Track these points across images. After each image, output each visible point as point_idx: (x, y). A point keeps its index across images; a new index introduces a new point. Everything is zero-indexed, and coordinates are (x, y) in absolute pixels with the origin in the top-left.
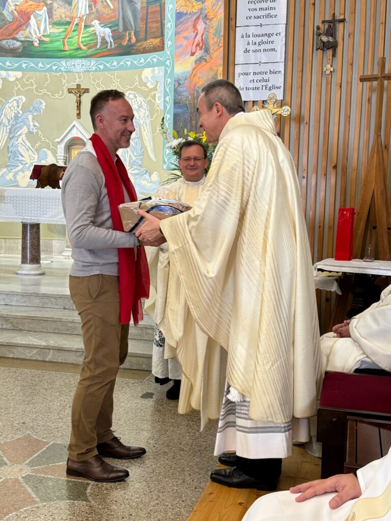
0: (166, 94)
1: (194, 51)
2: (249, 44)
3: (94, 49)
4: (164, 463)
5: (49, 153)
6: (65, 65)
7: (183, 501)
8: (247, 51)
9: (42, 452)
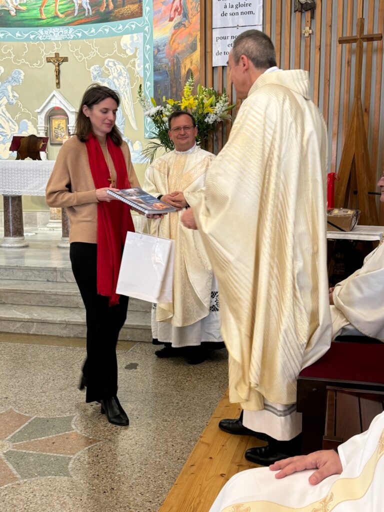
0: (145, 62)
1: (172, 16)
2: (226, 7)
3: (71, 17)
4: (147, 435)
5: (30, 123)
6: (43, 34)
7: (165, 473)
8: (224, 14)
9: (24, 428)
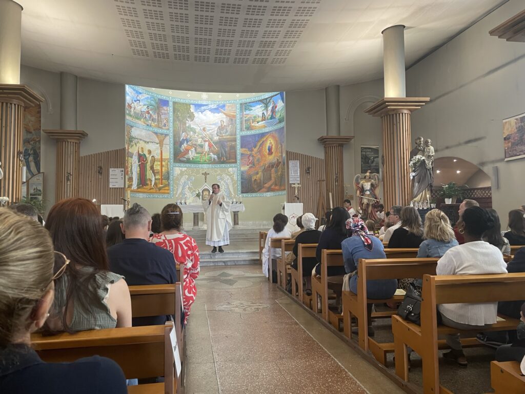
1: (248, 164)
6: (201, 166)
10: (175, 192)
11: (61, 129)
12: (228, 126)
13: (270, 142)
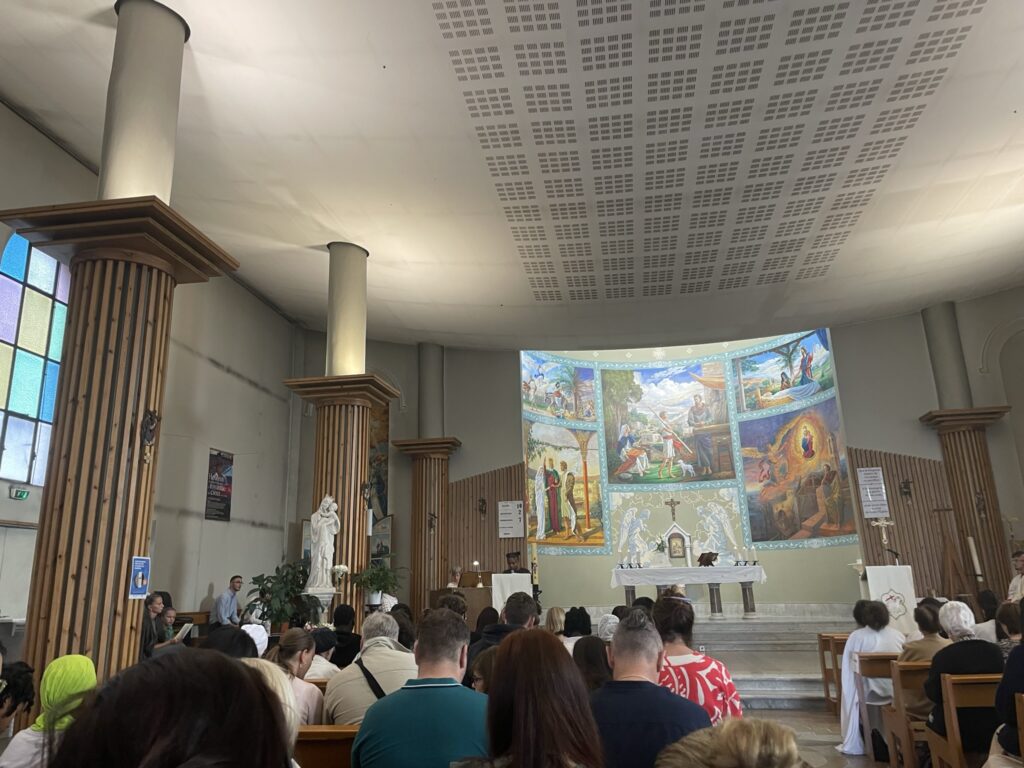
1: (761, 480)
2: (867, 492)
6: (661, 487)
8: (867, 495)
10: (614, 543)
11: (419, 436)
12: (712, 405)
13: (805, 430)
